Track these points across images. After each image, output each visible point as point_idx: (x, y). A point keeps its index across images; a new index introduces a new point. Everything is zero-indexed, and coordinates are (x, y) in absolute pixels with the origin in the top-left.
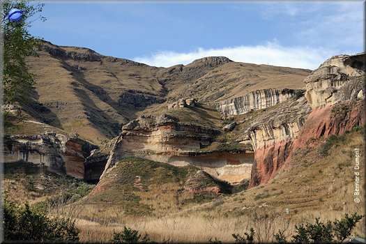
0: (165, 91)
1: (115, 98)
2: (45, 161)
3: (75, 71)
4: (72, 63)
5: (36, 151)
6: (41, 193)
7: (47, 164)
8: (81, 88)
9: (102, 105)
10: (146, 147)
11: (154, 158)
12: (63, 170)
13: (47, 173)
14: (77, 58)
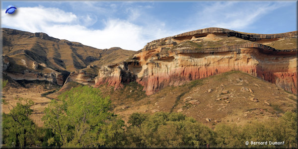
0: (101, 57)
1: (84, 58)
2: (51, 80)
3: (74, 50)
4: (74, 47)
5: (49, 77)
6: (48, 89)
7: (52, 81)
8: (74, 55)
9: (80, 61)
10: (77, 79)
11: (78, 82)
12: (56, 83)
13: (51, 84)
14: (76, 46)
